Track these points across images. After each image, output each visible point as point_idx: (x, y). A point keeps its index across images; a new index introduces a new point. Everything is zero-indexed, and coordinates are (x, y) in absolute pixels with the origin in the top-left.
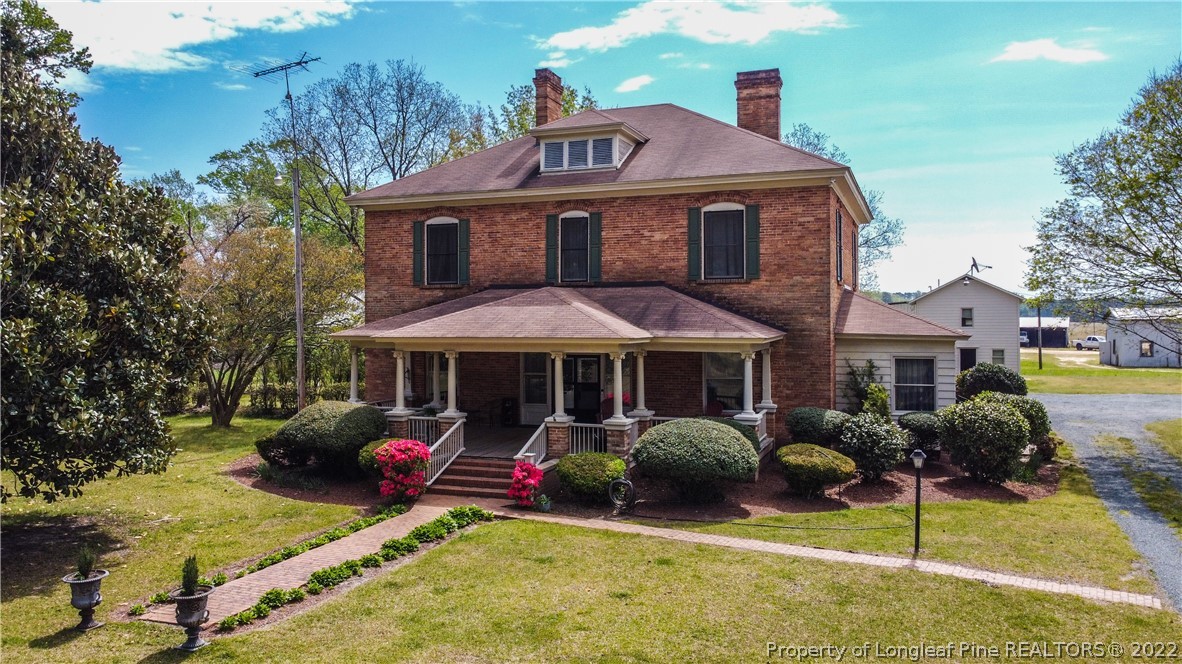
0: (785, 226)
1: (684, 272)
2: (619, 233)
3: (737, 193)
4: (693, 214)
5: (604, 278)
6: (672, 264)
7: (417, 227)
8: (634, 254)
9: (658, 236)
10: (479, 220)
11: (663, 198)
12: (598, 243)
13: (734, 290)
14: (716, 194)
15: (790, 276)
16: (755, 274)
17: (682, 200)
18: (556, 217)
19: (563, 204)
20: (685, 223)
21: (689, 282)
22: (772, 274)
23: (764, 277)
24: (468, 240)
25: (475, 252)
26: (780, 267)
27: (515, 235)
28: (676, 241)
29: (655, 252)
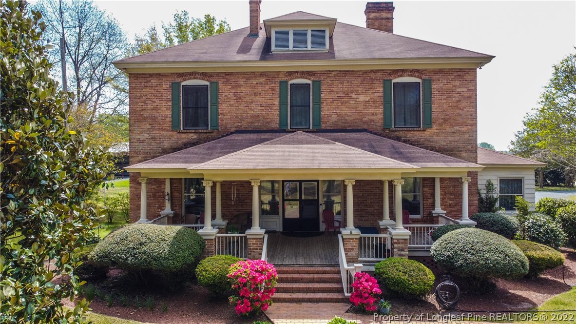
0: (448, 94)
1: (380, 123)
2: (334, 95)
3: (417, 71)
4: (386, 83)
5: (323, 126)
6: (372, 117)
7: (175, 86)
8: (344, 110)
9: (362, 98)
10: (227, 82)
11: (366, 72)
12: (318, 102)
13: (416, 135)
14: (403, 71)
16: (429, 124)
17: (379, 75)
18: (286, 82)
19: (291, 74)
20: (381, 89)
21: (384, 129)
22: (441, 125)
23: (435, 127)
24: (217, 98)
25: (223, 107)
26: (445, 120)
27: (255, 95)
28: (375, 102)
29: (360, 109)
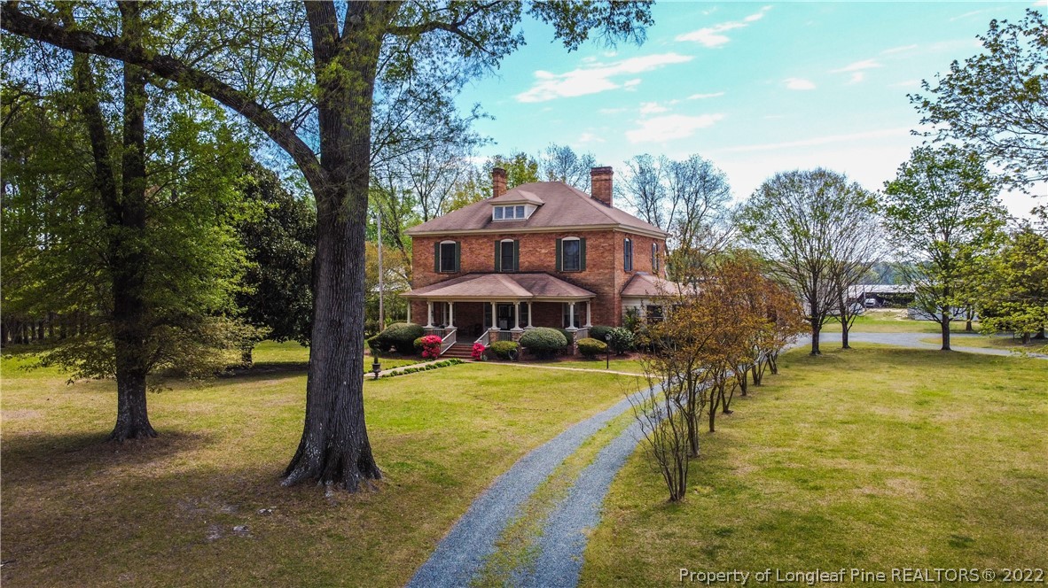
0: (596, 247)
1: (554, 267)
2: (526, 249)
3: (577, 233)
4: (558, 242)
5: (520, 269)
6: (549, 264)
7: (437, 245)
8: (533, 259)
9: (543, 251)
10: (465, 242)
11: (545, 234)
12: (518, 253)
13: (576, 276)
14: (568, 233)
15: (598, 269)
16: (584, 269)
17: (554, 236)
18: (499, 241)
19: (502, 236)
20: (555, 245)
21: (556, 272)
22: (591, 268)
23: (587, 270)
24: (460, 251)
25: (463, 257)
26: (594, 265)
27: (481, 249)
28: (551, 254)
29: (542, 258)
